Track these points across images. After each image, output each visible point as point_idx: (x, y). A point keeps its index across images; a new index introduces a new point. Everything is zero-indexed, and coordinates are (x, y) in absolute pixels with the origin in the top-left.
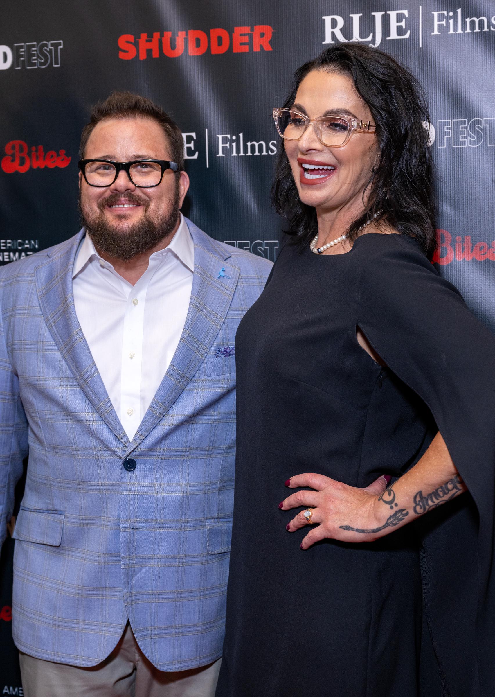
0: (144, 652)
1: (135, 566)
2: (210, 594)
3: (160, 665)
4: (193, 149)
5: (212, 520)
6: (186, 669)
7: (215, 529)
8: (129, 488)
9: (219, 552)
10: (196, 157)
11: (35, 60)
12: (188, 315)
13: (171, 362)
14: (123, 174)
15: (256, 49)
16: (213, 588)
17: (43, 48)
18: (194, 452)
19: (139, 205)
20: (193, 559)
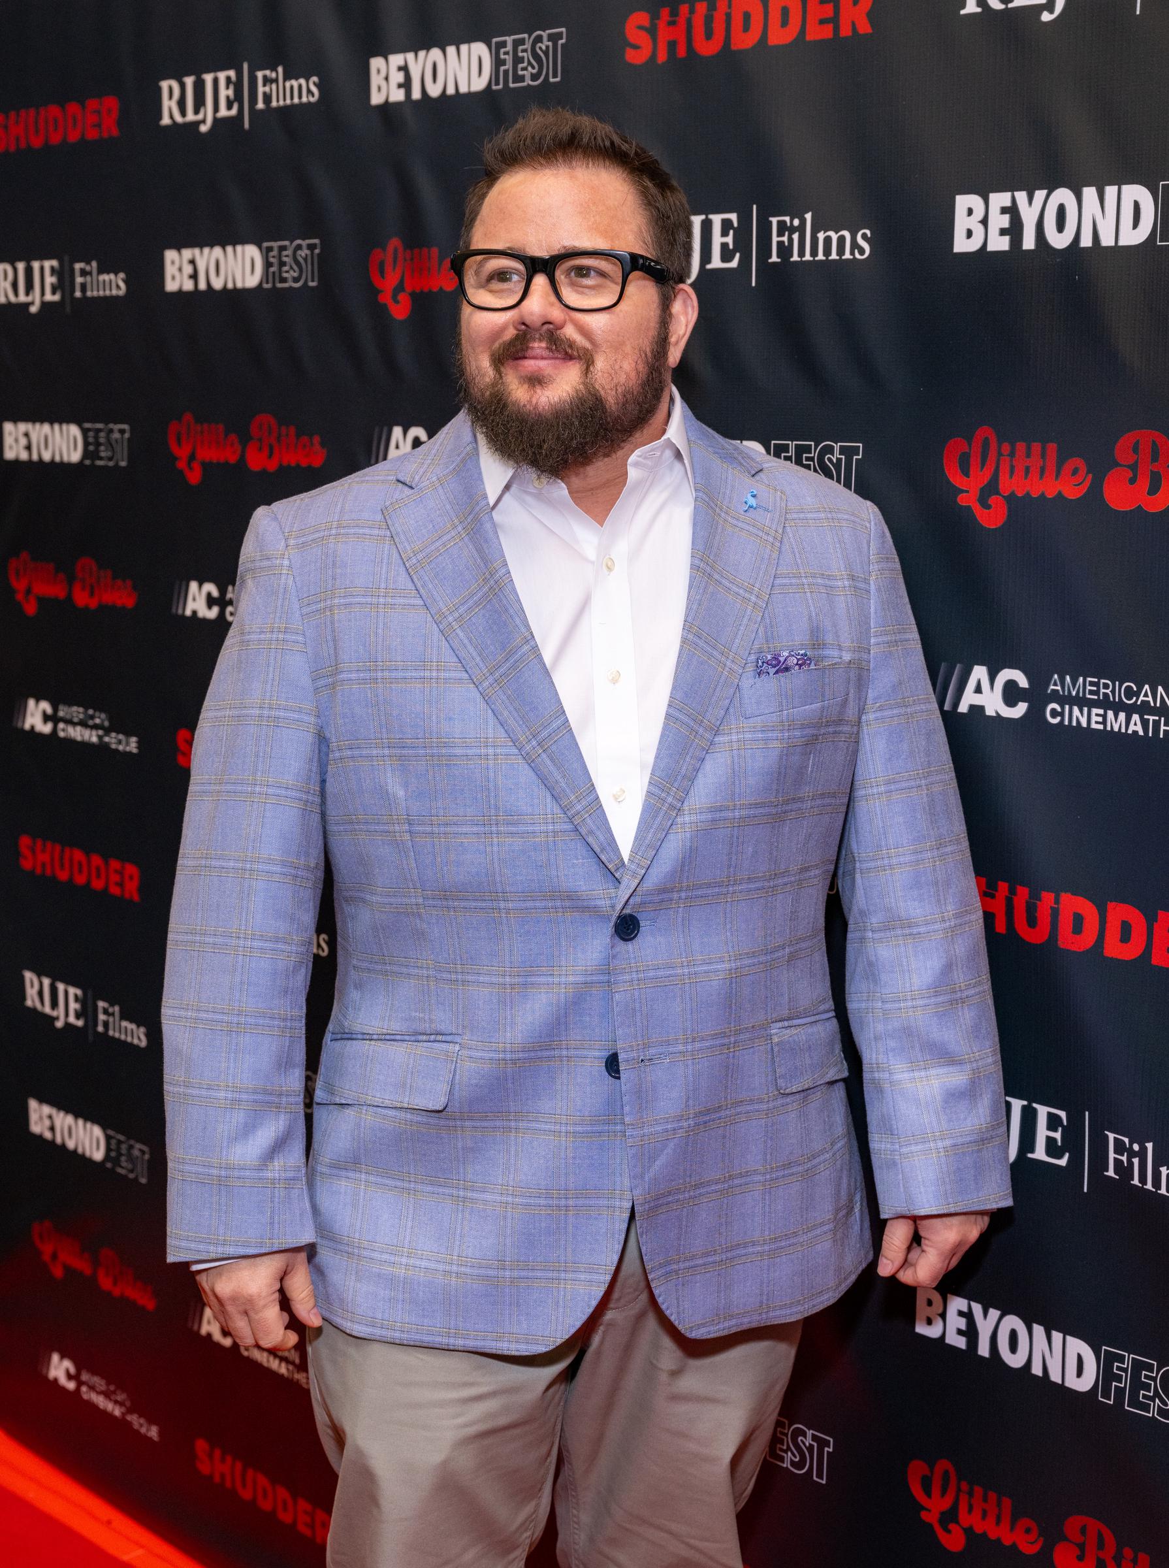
0: (663, 1307)
1: (655, 1139)
2: (784, 1176)
3: (692, 1327)
4: (731, 247)
5: (780, 1024)
6: (739, 1330)
7: (788, 1042)
8: (627, 977)
9: (800, 1089)
10: (734, 264)
12: (689, 592)
13: (671, 693)
15: (846, 31)
16: (790, 1163)
18: (744, 886)
19: (568, 357)
20: (749, 1108)
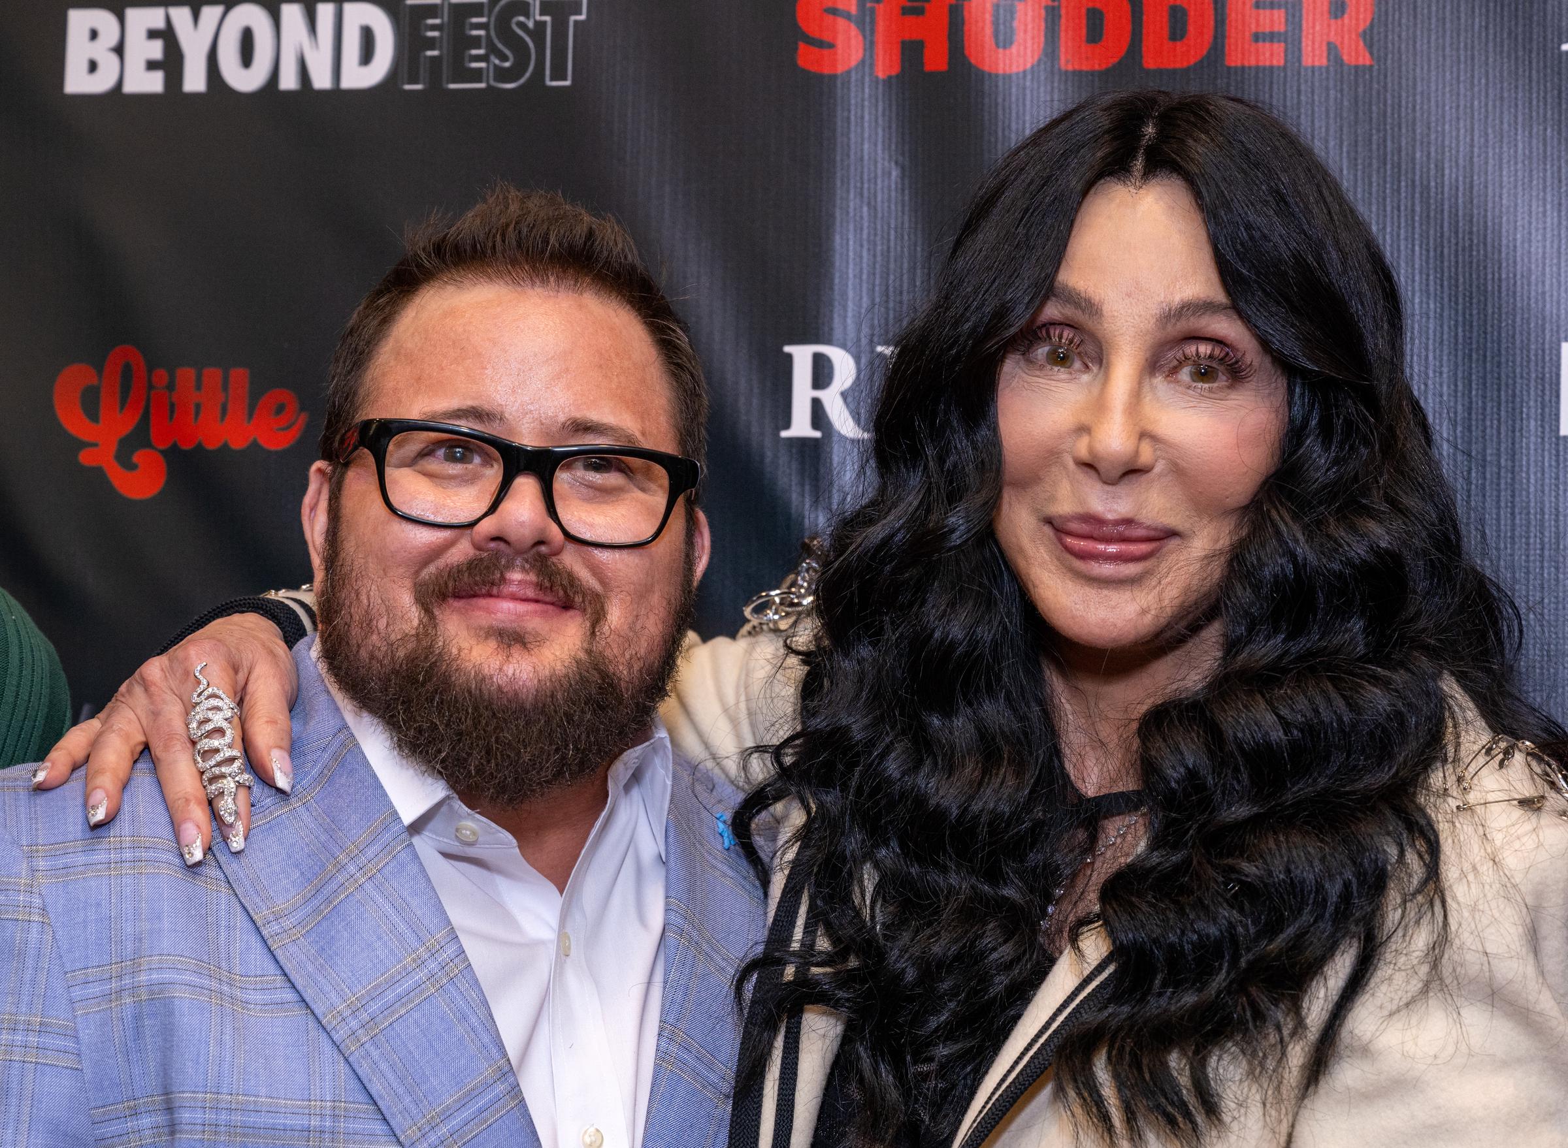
11: (478, 58)
14: (526, 487)
15: (1313, 55)
17: (512, 17)
